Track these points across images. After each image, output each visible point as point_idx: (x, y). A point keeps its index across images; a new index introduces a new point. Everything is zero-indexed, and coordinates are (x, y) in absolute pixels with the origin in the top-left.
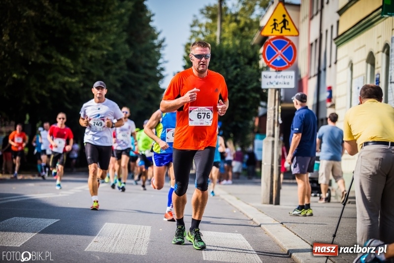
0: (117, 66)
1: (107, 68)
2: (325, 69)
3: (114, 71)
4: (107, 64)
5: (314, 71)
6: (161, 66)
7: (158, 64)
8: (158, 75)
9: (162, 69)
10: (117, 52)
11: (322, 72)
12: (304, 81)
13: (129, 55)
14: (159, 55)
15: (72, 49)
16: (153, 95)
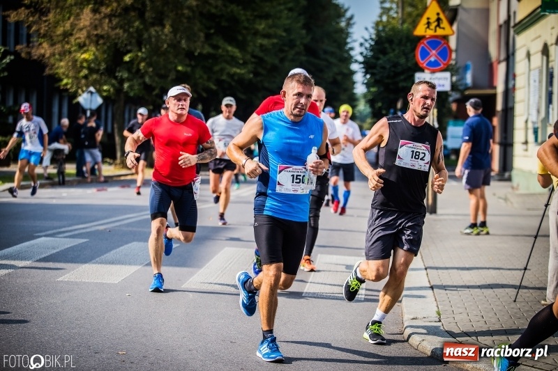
0: (293, 52)
1: (282, 55)
2: (513, 54)
3: (290, 57)
4: (282, 51)
5: (503, 56)
6: (349, 46)
7: (346, 44)
8: (346, 55)
9: (352, 49)
10: (292, 37)
11: (511, 57)
12: (495, 65)
13: (307, 40)
14: (348, 34)
15: (240, 38)
16: (339, 78)
